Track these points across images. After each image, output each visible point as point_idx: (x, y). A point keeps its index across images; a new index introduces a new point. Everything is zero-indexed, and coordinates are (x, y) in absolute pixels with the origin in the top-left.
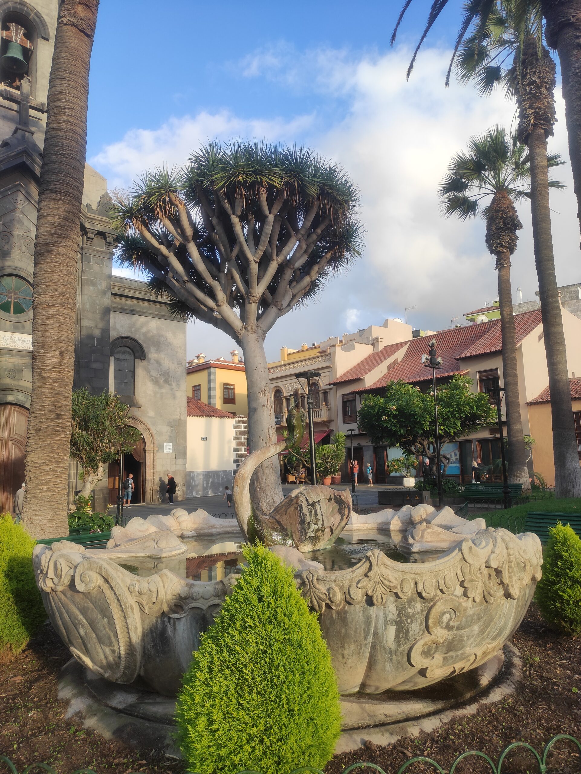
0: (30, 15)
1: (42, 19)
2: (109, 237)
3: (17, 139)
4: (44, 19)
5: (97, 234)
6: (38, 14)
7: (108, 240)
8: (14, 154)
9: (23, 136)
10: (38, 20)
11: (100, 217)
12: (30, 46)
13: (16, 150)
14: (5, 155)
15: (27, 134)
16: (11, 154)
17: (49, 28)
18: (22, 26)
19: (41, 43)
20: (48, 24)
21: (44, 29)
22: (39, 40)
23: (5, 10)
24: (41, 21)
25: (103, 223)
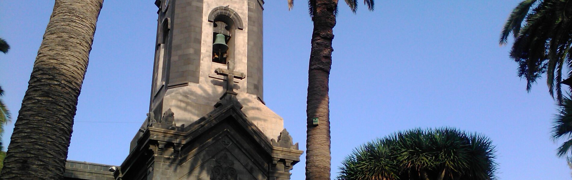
0: (230, 15)
1: (238, 17)
2: (288, 162)
3: (227, 100)
4: (239, 17)
5: (279, 161)
6: (236, 15)
7: (287, 164)
8: (225, 111)
9: (230, 98)
10: (236, 18)
11: (282, 148)
12: (229, 34)
13: (226, 108)
14: (219, 112)
15: (233, 96)
16: (224, 111)
17: (243, 21)
18: (225, 23)
19: (238, 32)
20: (242, 19)
21: (240, 23)
22: (236, 30)
23: (215, 15)
24: (238, 18)
25: (284, 152)
